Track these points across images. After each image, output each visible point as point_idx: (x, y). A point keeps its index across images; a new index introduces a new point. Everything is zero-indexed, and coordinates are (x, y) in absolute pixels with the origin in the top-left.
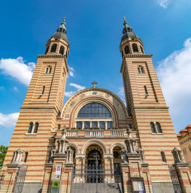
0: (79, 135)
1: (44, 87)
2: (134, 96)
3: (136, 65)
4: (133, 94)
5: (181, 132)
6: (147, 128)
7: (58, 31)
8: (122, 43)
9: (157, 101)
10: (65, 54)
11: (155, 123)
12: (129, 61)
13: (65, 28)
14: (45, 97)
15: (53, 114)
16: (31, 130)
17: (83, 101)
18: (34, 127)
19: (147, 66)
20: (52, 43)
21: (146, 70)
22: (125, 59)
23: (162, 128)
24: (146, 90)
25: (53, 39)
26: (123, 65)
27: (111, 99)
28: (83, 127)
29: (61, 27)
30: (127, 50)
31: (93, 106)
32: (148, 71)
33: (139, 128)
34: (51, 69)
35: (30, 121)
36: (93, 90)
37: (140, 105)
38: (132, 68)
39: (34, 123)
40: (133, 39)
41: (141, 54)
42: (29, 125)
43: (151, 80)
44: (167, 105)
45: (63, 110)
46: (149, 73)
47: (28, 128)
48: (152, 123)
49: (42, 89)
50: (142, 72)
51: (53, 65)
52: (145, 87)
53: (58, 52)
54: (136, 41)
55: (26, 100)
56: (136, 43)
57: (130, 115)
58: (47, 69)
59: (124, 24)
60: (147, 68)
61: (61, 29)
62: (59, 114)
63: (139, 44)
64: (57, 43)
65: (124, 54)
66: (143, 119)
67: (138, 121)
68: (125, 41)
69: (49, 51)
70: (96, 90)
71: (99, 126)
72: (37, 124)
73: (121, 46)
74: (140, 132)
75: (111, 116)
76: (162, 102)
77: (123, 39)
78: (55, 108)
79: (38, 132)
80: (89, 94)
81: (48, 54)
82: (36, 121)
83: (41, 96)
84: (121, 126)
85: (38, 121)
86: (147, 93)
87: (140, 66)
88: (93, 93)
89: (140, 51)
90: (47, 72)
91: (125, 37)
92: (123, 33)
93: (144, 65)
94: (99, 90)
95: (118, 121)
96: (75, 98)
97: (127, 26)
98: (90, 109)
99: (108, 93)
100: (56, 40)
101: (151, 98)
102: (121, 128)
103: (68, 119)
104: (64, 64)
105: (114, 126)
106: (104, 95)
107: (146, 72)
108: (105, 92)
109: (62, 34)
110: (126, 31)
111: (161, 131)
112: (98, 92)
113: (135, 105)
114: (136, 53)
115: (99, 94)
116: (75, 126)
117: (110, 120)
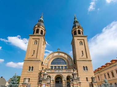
0: (52, 71)
1: (34, 51)
2: (77, 55)
3: (79, 41)
4: (77, 54)
5: (95, 70)
6: (82, 69)
7: (39, 21)
8: (73, 29)
9: (87, 58)
10: (43, 34)
11: (85, 67)
12: (76, 38)
13: (43, 20)
14: (35, 55)
15: (39, 63)
16: (30, 69)
17: (53, 57)
18: (31, 68)
19: (84, 42)
20: (36, 29)
21: (83, 43)
22: (74, 38)
23: (88, 69)
24: (83, 53)
25: (36, 26)
26: (72, 40)
27: (66, 56)
28: (54, 68)
29: (40, 19)
30: (75, 33)
31: (58, 59)
32: (84, 44)
33: (78, 69)
34: (37, 42)
35: (29, 66)
36: (58, 52)
37: (79, 59)
38: (77, 42)
39: (31, 67)
40: (78, 27)
41: (82, 35)
42: (29, 68)
43: (85, 48)
44: (91, 60)
45: (44, 61)
46: (85, 45)
47: (28, 69)
48: (84, 67)
49: (33, 52)
50: (82, 44)
51: (38, 40)
52: (82, 51)
53: (40, 33)
54: (80, 28)
55: (26, 57)
56: (80, 29)
57: (75, 63)
58: (35, 42)
59: (75, 19)
60: (84, 43)
61: (41, 20)
62: (42, 63)
63: (81, 30)
64: (39, 28)
65: (73, 35)
66: (80, 65)
67: (78, 66)
68: (75, 28)
69: (35, 33)
70: (59, 52)
71: (60, 68)
72: (32, 67)
73: (72, 31)
74: (78, 70)
75: (66, 64)
76: (89, 58)
77: (73, 27)
78: (40, 61)
79: (33, 70)
80: (56, 54)
81: (34, 34)
82: (32, 66)
83: (33, 55)
84: (70, 68)
85: (33, 66)
86: (83, 54)
87: (81, 41)
88: (58, 54)
89: (81, 34)
90: (35, 44)
91: (75, 26)
92: (74, 24)
93: (83, 41)
94: (61, 53)
95: (69, 66)
96: (49, 56)
97: (76, 20)
98: (57, 61)
99: (65, 54)
100: (38, 26)
101: (85, 56)
102: (70, 69)
103: (47, 65)
104: (43, 40)
105: (67, 68)
106: (63, 55)
107: (83, 44)
108: (64, 53)
109: (41, 23)
110: (75, 23)
111: (87, 70)
112: (60, 53)
113: (77, 59)
114: (79, 35)
115: (61, 54)
116: (50, 68)
117: (66, 66)
